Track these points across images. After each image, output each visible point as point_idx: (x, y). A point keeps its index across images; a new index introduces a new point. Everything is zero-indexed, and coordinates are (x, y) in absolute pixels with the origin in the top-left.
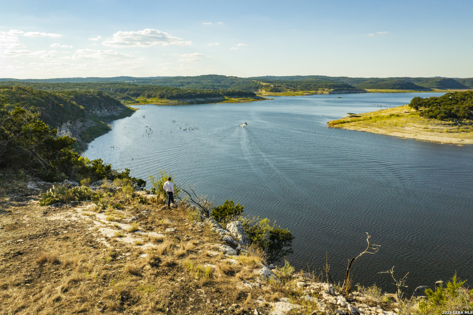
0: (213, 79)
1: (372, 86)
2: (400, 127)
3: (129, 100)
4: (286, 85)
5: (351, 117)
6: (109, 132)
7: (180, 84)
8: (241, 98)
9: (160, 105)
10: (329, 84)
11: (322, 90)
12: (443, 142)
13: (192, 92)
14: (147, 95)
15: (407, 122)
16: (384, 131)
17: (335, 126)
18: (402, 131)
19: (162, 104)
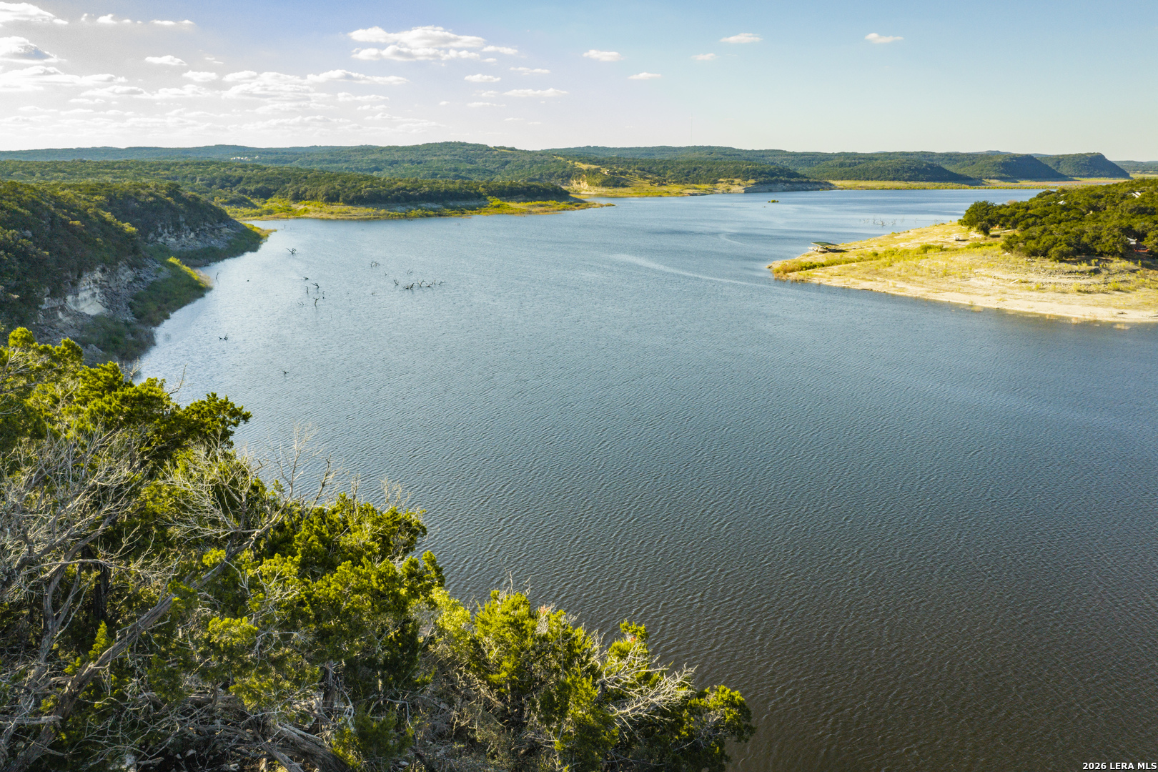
0: (455, 153)
1: (846, 173)
2: (958, 279)
3: (246, 206)
4: (639, 169)
5: (824, 252)
6: (208, 295)
7: (373, 166)
8: (533, 203)
9: (329, 220)
10: (744, 168)
11: (728, 181)
12: (1077, 318)
13: (409, 187)
14: (292, 193)
15: (972, 266)
16: (919, 289)
17: (793, 276)
18: (966, 290)
19: (332, 217)
